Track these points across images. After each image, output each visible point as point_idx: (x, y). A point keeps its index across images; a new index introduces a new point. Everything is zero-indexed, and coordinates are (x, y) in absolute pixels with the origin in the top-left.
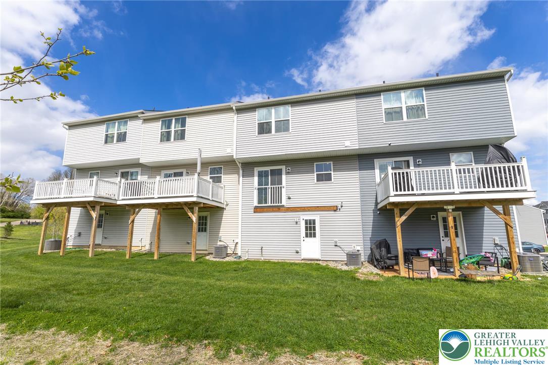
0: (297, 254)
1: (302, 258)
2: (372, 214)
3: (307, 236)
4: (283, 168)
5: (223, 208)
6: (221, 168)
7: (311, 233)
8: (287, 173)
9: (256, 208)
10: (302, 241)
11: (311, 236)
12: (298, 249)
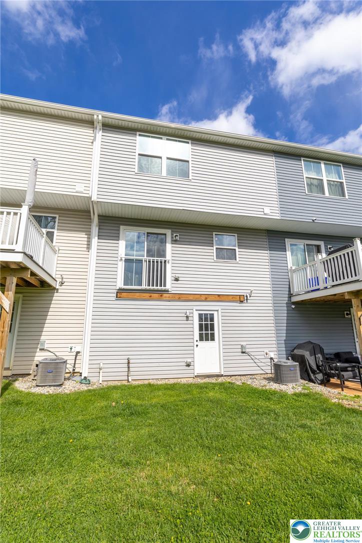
0: (187, 368)
1: (196, 375)
2: (286, 308)
3: (201, 339)
4: (168, 232)
5: (55, 289)
6: (55, 217)
7: (207, 335)
8: (174, 241)
9: (120, 291)
10: (195, 346)
11: (207, 340)
12: (189, 360)
